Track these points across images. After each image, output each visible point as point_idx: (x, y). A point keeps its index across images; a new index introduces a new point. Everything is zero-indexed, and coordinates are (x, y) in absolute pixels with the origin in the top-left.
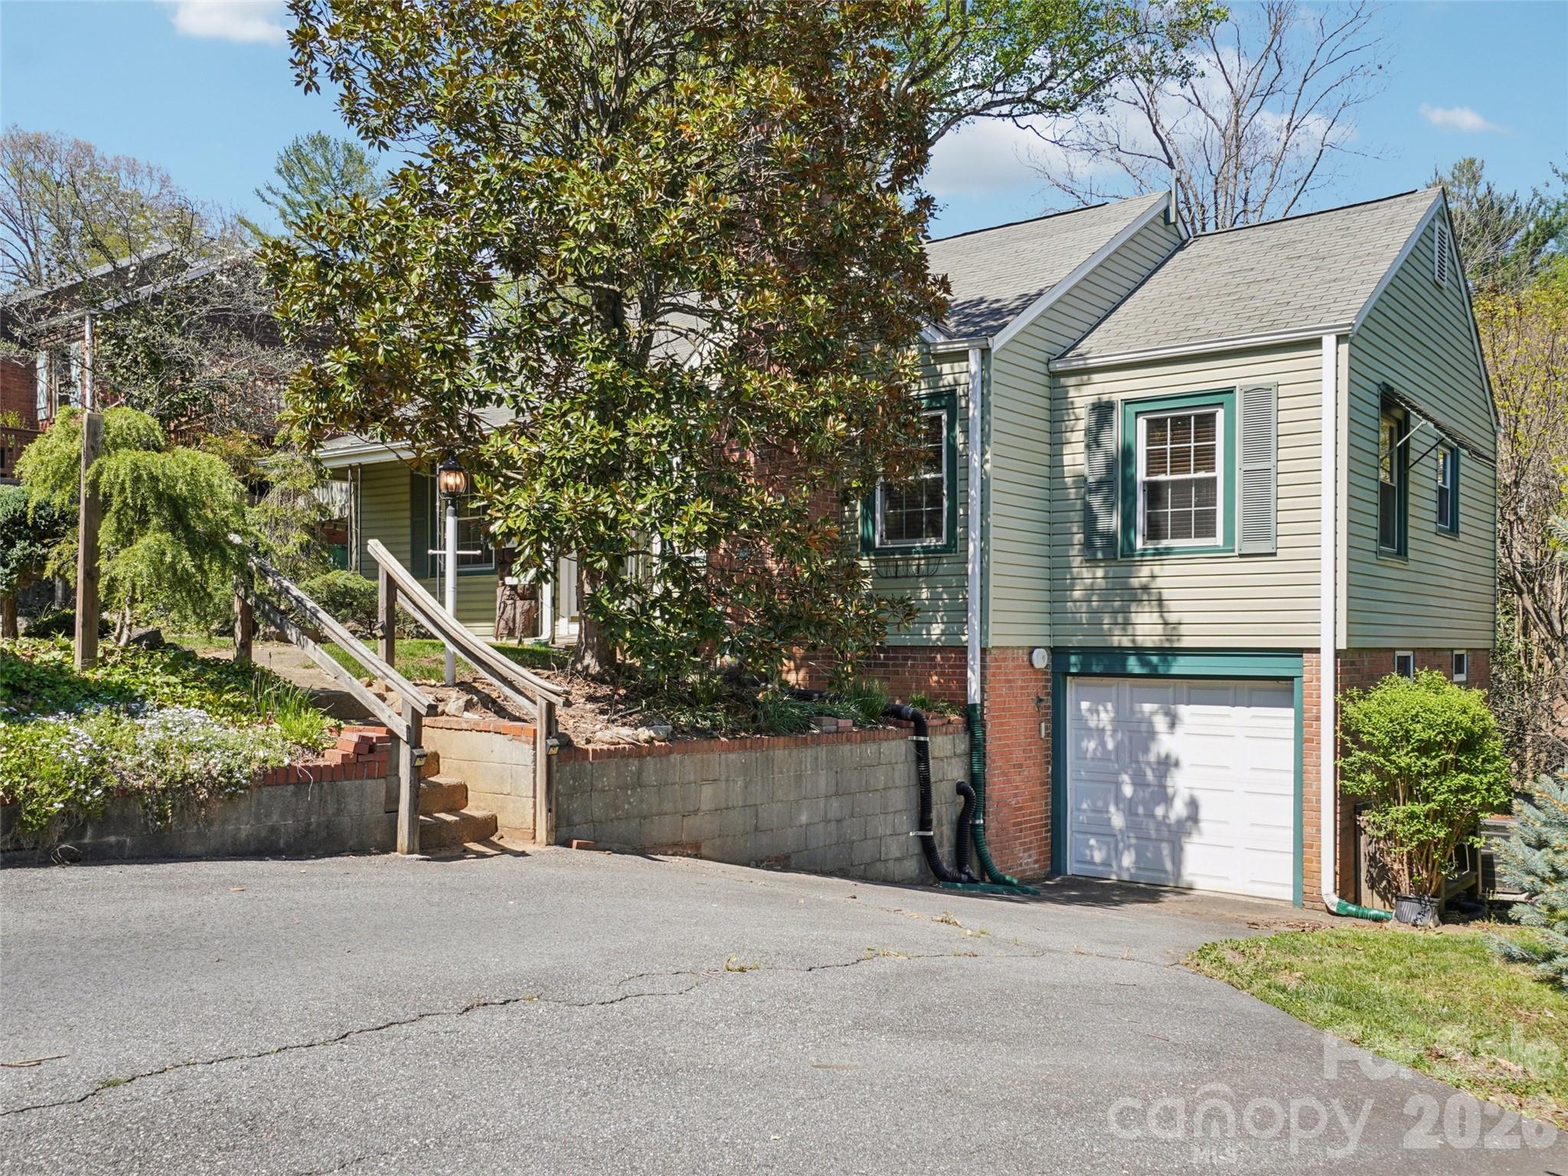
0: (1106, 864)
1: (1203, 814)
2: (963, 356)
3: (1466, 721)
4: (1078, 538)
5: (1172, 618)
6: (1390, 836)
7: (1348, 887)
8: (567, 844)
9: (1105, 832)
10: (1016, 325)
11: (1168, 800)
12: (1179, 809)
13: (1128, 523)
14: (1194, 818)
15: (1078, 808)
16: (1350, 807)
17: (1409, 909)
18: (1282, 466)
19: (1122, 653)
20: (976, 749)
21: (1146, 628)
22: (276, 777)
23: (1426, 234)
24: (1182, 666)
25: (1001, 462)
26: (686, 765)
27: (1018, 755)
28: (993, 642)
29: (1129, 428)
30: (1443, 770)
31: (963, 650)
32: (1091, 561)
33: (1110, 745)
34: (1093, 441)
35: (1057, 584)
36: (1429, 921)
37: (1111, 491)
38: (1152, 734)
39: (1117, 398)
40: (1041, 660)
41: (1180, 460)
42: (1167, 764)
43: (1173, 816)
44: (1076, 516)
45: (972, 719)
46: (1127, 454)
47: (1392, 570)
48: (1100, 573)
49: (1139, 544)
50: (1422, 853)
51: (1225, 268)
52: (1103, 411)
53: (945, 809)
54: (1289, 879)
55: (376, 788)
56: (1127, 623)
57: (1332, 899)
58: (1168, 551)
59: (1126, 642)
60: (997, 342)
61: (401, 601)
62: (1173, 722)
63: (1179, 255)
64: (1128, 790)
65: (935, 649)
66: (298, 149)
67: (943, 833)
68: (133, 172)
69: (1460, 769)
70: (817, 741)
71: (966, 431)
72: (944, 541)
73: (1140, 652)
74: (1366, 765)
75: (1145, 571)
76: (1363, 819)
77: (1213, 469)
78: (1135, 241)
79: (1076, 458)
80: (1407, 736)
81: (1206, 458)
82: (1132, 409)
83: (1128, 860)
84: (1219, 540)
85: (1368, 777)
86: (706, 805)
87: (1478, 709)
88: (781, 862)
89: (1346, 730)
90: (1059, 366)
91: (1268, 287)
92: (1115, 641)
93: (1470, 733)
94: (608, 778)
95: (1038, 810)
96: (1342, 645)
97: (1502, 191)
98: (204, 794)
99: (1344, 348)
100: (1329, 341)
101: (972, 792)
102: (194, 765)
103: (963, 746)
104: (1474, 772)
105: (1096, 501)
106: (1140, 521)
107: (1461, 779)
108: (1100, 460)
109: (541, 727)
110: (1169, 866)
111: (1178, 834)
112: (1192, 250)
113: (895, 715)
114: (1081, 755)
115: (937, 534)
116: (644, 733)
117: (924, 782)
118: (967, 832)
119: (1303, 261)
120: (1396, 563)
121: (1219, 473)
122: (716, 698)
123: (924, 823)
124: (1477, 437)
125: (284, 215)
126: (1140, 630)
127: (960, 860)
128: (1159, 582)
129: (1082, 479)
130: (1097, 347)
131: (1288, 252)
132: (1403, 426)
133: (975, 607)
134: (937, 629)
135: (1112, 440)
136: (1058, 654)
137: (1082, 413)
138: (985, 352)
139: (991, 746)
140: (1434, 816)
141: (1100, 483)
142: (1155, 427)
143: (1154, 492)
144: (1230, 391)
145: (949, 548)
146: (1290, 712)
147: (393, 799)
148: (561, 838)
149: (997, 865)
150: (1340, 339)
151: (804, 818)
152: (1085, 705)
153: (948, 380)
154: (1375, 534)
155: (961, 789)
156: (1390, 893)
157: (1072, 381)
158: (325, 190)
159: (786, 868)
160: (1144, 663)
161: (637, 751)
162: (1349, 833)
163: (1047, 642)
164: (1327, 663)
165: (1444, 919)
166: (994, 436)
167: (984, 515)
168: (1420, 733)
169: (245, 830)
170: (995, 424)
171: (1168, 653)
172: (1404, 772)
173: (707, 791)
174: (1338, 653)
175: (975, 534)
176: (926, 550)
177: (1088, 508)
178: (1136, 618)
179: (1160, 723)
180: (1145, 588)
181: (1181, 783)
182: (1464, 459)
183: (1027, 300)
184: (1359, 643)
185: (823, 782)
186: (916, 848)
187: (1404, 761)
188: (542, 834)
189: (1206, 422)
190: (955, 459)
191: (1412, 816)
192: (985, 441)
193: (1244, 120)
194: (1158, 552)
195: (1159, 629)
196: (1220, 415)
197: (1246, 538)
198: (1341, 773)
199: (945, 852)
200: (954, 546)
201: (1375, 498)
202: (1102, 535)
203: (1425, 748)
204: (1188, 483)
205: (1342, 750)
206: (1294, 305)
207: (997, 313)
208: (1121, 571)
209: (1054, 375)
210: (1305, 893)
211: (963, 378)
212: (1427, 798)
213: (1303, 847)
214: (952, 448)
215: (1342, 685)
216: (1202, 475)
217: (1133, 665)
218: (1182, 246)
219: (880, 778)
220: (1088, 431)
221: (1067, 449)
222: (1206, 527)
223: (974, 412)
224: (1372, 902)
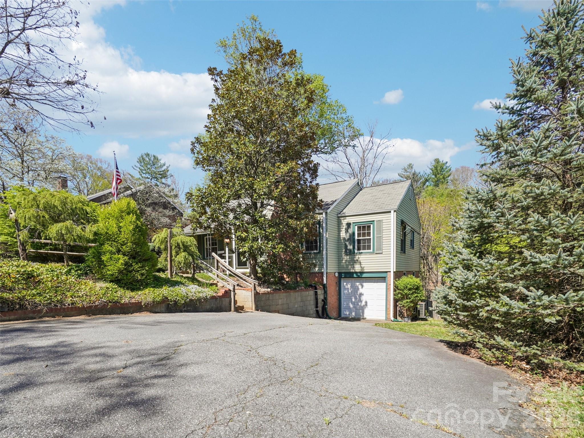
0: (349, 314)
1: (368, 304)
2: (322, 214)
3: (417, 284)
4: (344, 250)
5: (362, 266)
6: (403, 306)
7: (395, 317)
8: (258, 310)
9: (349, 308)
10: (332, 207)
11: (361, 302)
12: (363, 303)
13: (354, 248)
14: (366, 305)
15: (344, 304)
16: (396, 301)
17: (406, 319)
18: (384, 236)
19: (353, 273)
20: (325, 292)
21: (357, 268)
22: (213, 297)
23: (408, 189)
24: (364, 275)
25: (330, 235)
26: (277, 296)
27: (333, 294)
28: (328, 271)
29: (354, 228)
30: (412, 294)
31: (322, 273)
32: (347, 255)
33: (350, 291)
34: (347, 231)
35: (339, 259)
36: (410, 321)
37: (351, 241)
38: (358, 289)
39: (351, 222)
40: (337, 275)
41: (364, 235)
42: (361, 294)
43: (362, 305)
44: (343, 246)
45: (324, 286)
46: (354, 234)
47: (403, 256)
48: (348, 257)
49: (356, 251)
50: (408, 309)
51: (371, 195)
52: (349, 225)
53: (320, 304)
54: (385, 315)
55: (227, 300)
56: (354, 267)
57: (392, 319)
58: (362, 253)
59: (353, 271)
60: (329, 211)
61: (219, 264)
62: (362, 287)
63: (361, 192)
64: (353, 300)
65: (316, 273)
66: (142, 156)
67: (320, 309)
68: (101, 162)
69: (416, 293)
70: (298, 291)
71: (322, 229)
72: (318, 251)
73: (356, 273)
74: (399, 293)
75: (357, 257)
76: (398, 304)
77: (370, 236)
78: (352, 189)
79: (343, 234)
80: (407, 287)
81: (369, 234)
82: (354, 224)
83: (353, 314)
84: (371, 250)
85: (399, 295)
86: (280, 303)
87: (419, 282)
88: (293, 314)
89: (395, 286)
90: (339, 215)
91: (380, 200)
92: (351, 271)
93: (417, 286)
94: (264, 298)
95: (336, 304)
96: (395, 270)
97: (417, 171)
98: (203, 300)
99: (395, 213)
100: (392, 212)
101: (325, 301)
102: (201, 295)
103: (323, 292)
104: (418, 293)
105: (347, 243)
106: (356, 247)
107: (416, 295)
108: (348, 235)
109: (253, 289)
110: (361, 314)
111: (363, 308)
112: (363, 191)
113: (311, 286)
114: (344, 294)
115: (317, 250)
116: (269, 290)
117: (317, 299)
118: (324, 309)
119: (386, 194)
120: (403, 254)
121: (372, 237)
122: (278, 283)
123: (317, 307)
124: (417, 229)
125: (139, 172)
126: (356, 268)
127: (323, 314)
128: (360, 259)
129: (344, 239)
130: (347, 211)
131: (383, 192)
132: (405, 228)
133: (325, 264)
134: (317, 269)
135: (350, 231)
136: (340, 273)
137: (344, 225)
138: (326, 213)
139: (328, 292)
140: (411, 302)
141: (348, 239)
142: (359, 228)
143: (359, 241)
144: (374, 221)
145: (319, 253)
146: (385, 284)
147: (230, 302)
148: (257, 309)
149: (330, 316)
150: (395, 211)
151: (296, 306)
152: (345, 284)
153: (319, 218)
154: (400, 249)
155: (323, 301)
156: (402, 317)
157: (342, 218)
158: (149, 166)
159: (293, 315)
160: (357, 275)
161: (268, 293)
162: (395, 306)
163: (337, 271)
164: (392, 274)
165: (412, 321)
166: (328, 230)
167: (326, 246)
168: (409, 287)
169: (208, 307)
170: (328, 228)
171: (362, 273)
172: (406, 294)
173: (280, 301)
174: (394, 272)
175: (325, 250)
176: (314, 253)
177: (346, 244)
178: (355, 266)
179: (360, 287)
180: (357, 260)
181: (364, 298)
182: (415, 234)
183: (333, 202)
184: (398, 270)
185: (299, 299)
186: (315, 312)
187: (406, 292)
188: (254, 308)
189: (369, 227)
190: (320, 235)
191: (407, 302)
192: (326, 231)
193: (365, 156)
194: (360, 253)
195: (360, 268)
196: (372, 226)
197: (377, 250)
198: (394, 295)
199: (320, 312)
200: (321, 252)
201: (400, 242)
202: (349, 250)
203: (410, 289)
204: (365, 239)
205: (395, 291)
206: (385, 204)
207: (327, 205)
208: (353, 257)
209: (338, 217)
210: (387, 318)
211: (322, 218)
212: (410, 299)
213: (387, 309)
214: (320, 232)
215: (395, 278)
216: (368, 237)
217: (355, 276)
218: (361, 190)
219: (309, 298)
220: (346, 229)
221: (341, 232)
222: (369, 248)
223: (324, 225)
224: (399, 319)
